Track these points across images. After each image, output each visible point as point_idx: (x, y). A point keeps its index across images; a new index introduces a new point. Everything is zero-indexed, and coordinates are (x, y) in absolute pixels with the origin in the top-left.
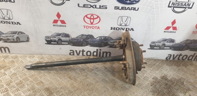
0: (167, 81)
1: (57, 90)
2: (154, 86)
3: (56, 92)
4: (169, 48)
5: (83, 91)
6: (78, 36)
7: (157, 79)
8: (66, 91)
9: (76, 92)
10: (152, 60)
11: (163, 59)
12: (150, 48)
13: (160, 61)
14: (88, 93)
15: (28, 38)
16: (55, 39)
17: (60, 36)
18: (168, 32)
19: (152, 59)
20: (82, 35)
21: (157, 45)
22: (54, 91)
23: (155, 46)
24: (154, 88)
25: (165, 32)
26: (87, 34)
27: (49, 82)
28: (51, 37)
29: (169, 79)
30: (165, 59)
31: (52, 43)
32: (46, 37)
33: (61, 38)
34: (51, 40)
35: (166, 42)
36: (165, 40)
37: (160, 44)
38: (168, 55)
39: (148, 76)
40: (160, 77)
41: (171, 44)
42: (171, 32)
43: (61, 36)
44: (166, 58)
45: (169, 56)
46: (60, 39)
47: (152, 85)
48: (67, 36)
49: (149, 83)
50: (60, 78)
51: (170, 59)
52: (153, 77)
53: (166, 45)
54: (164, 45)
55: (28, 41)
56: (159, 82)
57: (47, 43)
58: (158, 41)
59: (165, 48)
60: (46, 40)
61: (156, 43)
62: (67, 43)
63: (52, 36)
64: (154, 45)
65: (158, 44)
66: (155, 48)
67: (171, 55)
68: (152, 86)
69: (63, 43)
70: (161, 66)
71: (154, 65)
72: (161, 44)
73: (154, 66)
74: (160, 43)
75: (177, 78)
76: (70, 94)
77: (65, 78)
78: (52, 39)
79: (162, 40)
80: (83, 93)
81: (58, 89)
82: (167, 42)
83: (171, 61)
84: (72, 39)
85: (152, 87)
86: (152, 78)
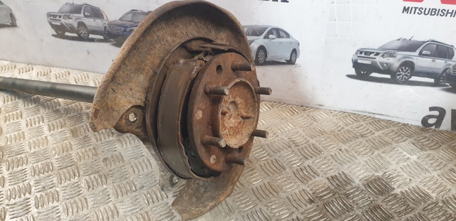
0: (381, 198)
1: (19, 156)
2: (321, 203)
3: (13, 161)
4: (432, 80)
5: (81, 173)
6: (124, 16)
7: (348, 181)
8: (40, 163)
9: (60, 171)
10: (364, 120)
11: (410, 123)
12: (353, 72)
13: (395, 129)
14: (88, 183)
15: (12, 16)
16: (70, 21)
17: (80, 13)
18: (421, 11)
19: (365, 118)
20: (134, 12)
21: (382, 64)
22: (9, 159)
23: (374, 68)
24: (315, 211)
25: (405, 10)
26: (146, 11)
27: (16, 133)
28: (60, 17)
29: (398, 191)
30: (420, 124)
31: (67, 34)
32: (49, 15)
33: (85, 22)
34: (62, 25)
35: (417, 53)
36: (412, 47)
37: (391, 60)
38: (432, 109)
39: (315, 168)
40: (362, 176)
41: (440, 64)
42: (433, 12)
43: (82, 15)
44: (425, 121)
45: (436, 113)
46: (81, 24)
47: (316, 200)
48: (96, 13)
49: (308, 189)
50: (52, 128)
51: (438, 124)
52: (333, 174)
53: (417, 69)
54: (408, 65)
55: (13, 25)
56: (347, 196)
57: (55, 33)
58: (382, 48)
59: (414, 78)
60: (53, 26)
61: (377, 54)
62: (102, 37)
63: (60, 11)
64: (368, 62)
65: (385, 60)
66: (374, 75)
67: (442, 112)
68: (311, 201)
69: (91, 36)
70: (387, 144)
71: (362, 136)
72: (395, 62)
73: (360, 139)
74: (392, 56)
75: (434, 195)
76: (41, 175)
77: (63, 129)
78: (64, 21)
79: (399, 44)
80: (76, 178)
81: (23, 155)
82: (421, 54)
83: (442, 132)
84: (110, 24)
85: (309, 206)
86: (329, 176)
